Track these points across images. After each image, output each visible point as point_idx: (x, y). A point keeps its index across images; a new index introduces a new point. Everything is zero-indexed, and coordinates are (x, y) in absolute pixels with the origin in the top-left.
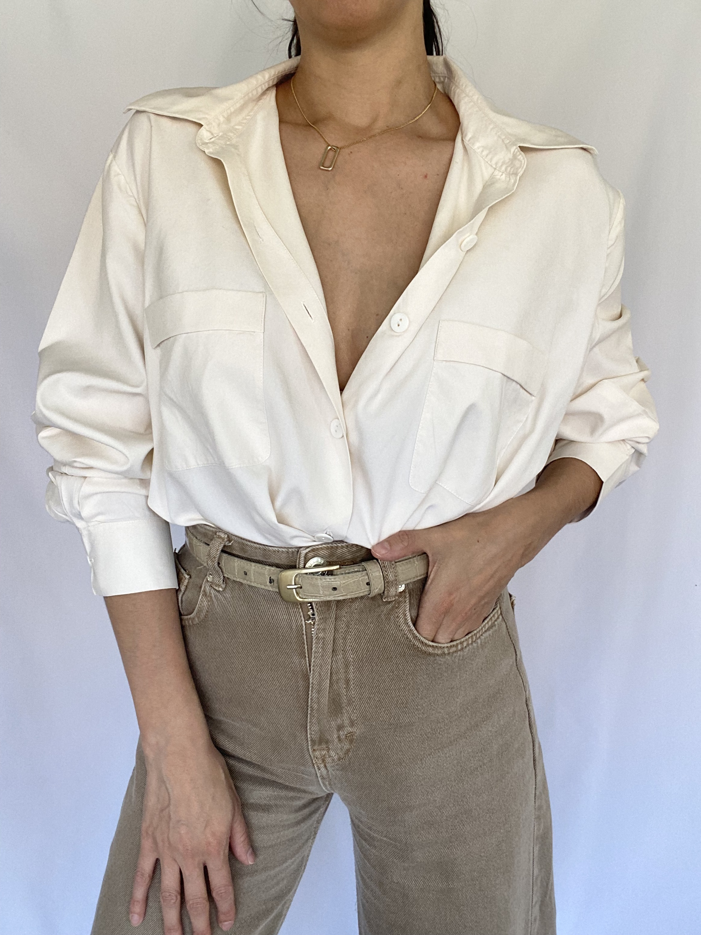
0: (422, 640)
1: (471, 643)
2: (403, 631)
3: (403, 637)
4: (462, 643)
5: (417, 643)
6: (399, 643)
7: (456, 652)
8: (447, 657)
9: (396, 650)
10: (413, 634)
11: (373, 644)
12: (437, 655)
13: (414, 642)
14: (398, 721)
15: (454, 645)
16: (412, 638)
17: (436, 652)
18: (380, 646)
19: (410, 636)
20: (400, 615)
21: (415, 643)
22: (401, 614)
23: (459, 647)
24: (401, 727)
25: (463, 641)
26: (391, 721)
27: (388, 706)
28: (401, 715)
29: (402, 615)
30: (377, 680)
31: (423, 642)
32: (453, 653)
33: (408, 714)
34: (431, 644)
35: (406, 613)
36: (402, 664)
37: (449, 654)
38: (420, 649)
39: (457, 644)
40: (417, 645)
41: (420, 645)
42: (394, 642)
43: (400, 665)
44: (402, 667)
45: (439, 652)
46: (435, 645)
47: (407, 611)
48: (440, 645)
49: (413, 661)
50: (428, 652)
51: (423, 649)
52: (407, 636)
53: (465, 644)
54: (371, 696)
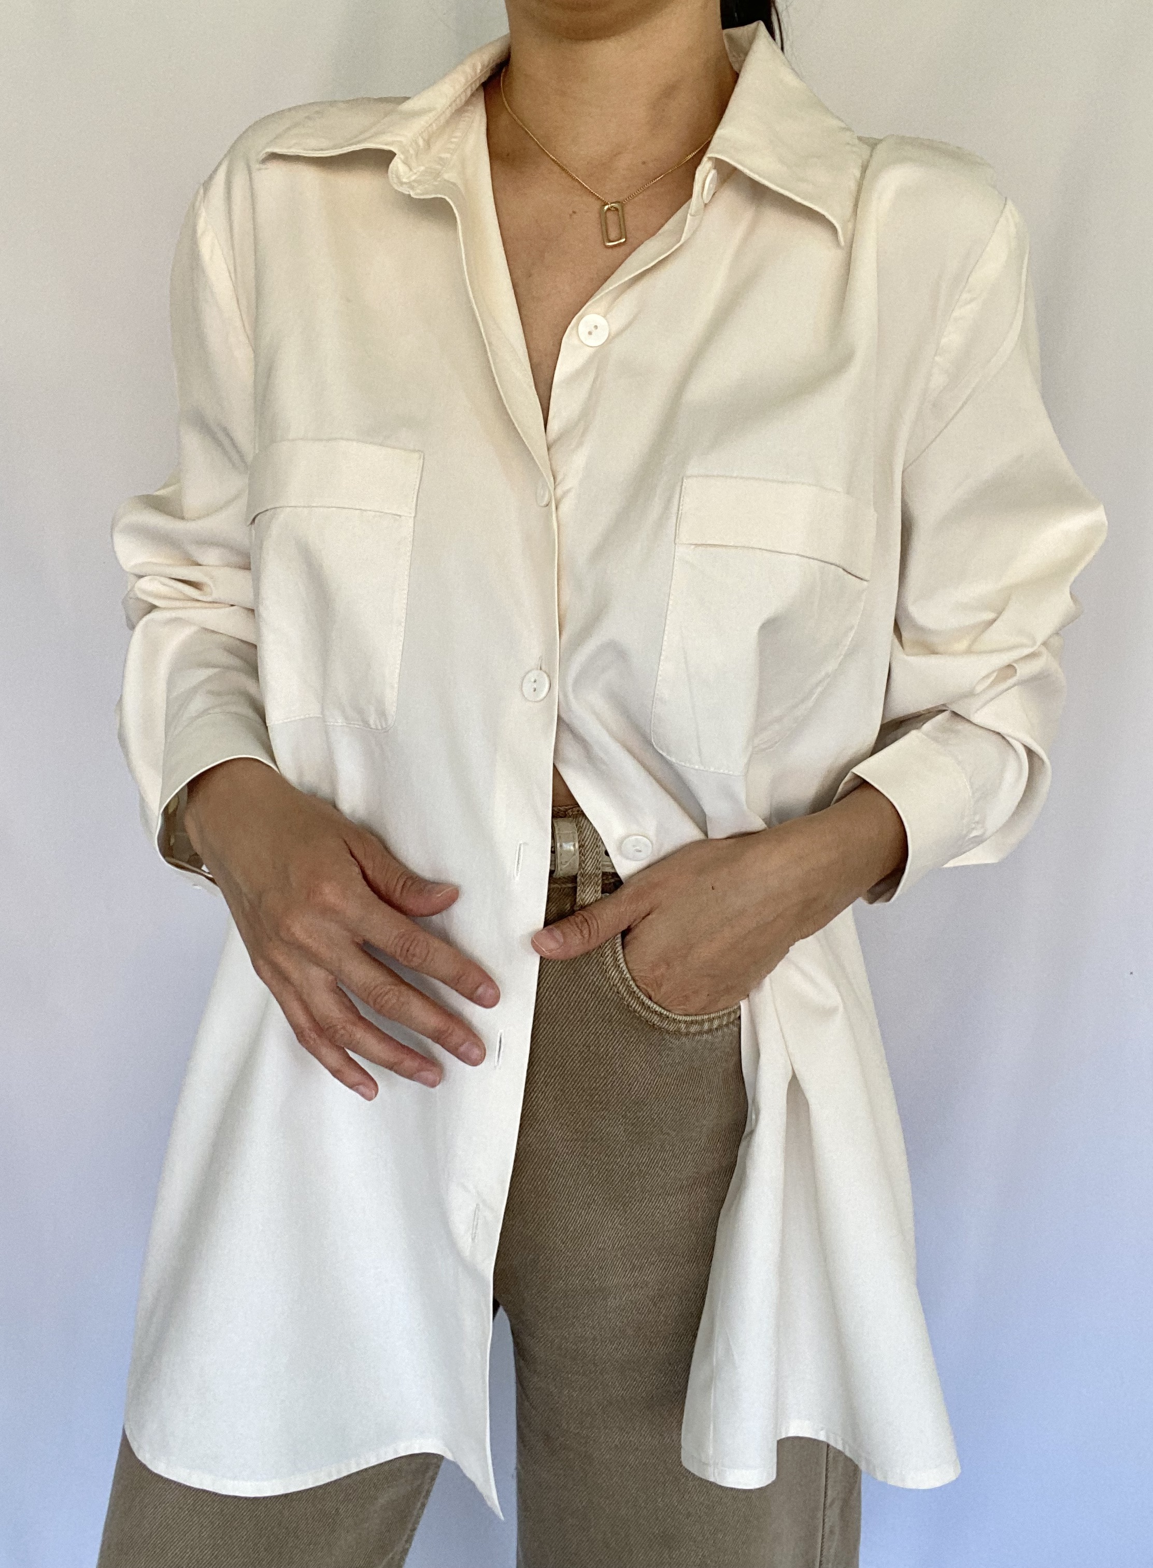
0: (642, 999)
1: (726, 1025)
2: (612, 979)
3: (611, 989)
4: (711, 1020)
5: (634, 1005)
6: (604, 998)
7: (700, 1033)
8: (684, 1039)
9: (597, 1009)
10: (629, 986)
11: (559, 993)
12: (668, 1032)
13: (630, 1000)
14: (590, 1129)
15: (697, 1022)
16: (625, 994)
17: (665, 1025)
18: (570, 998)
19: (622, 989)
20: (606, 950)
21: (629, 1003)
22: (609, 949)
23: (706, 1026)
24: (594, 1140)
25: (713, 1018)
26: (577, 1126)
27: (575, 1101)
28: (596, 1120)
29: (610, 951)
30: (560, 1056)
31: (644, 1003)
32: (694, 1034)
33: (607, 1121)
34: (657, 1009)
35: (617, 948)
36: (605, 1036)
37: (687, 1034)
38: (638, 1013)
39: (703, 1021)
40: (633, 1006)
41: (638, 1008)
42: (596, 995)
43: (602, 1037)
44: (605, 1040)
45: (672, 1028)
46: (665, 1013)
47: (617, 945)
48: (673, 1016)
49: (625, 1034)
50: (650, 1022)
51: (643, 1015)
52: (618, 989)
53: (716, 1023)
54: (549, 1080)
